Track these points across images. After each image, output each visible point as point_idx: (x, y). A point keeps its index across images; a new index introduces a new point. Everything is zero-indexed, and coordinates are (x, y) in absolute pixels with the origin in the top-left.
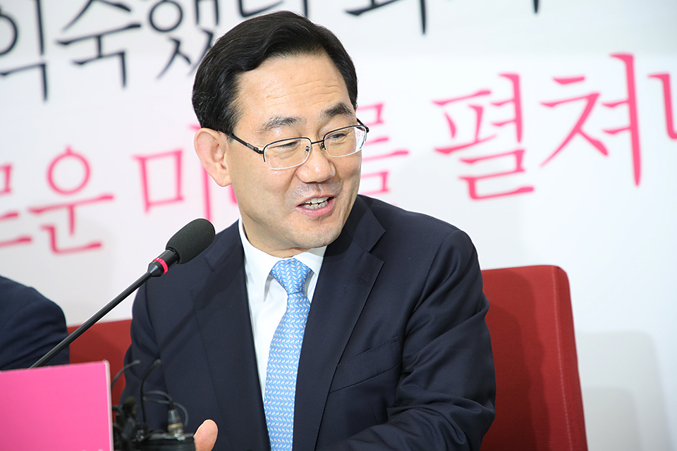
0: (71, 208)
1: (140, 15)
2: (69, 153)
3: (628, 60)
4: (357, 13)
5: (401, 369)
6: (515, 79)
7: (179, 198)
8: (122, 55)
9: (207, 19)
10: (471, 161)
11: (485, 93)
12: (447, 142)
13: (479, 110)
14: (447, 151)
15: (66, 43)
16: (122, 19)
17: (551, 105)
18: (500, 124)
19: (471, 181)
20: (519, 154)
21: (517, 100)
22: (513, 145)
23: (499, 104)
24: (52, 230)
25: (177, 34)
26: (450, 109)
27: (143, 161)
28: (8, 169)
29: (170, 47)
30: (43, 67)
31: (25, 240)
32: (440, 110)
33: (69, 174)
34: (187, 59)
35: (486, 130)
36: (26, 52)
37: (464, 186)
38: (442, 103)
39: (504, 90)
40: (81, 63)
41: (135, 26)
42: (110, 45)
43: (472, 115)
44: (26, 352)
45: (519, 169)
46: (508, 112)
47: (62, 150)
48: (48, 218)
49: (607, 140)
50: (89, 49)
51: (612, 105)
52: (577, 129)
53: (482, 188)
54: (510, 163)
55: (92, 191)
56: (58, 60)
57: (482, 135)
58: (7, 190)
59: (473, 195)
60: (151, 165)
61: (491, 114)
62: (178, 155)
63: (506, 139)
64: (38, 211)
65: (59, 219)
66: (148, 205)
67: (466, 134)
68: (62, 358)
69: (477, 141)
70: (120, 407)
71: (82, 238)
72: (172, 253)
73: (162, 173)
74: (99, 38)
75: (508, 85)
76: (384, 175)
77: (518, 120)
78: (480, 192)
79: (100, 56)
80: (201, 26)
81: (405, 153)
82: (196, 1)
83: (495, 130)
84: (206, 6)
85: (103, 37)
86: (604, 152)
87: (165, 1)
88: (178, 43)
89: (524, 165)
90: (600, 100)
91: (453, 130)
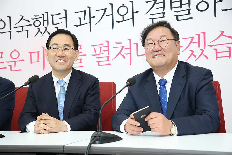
0: (15, 62)
1: (32, 22)
2: (15, 50)
3: (130, 40)
4: (77, 26)
6: (108, 42)
7: (38, 61)
8: (27, 31)
10: (98, 58)
11: (103, 44)
12: (94, 54)
13: (101, 48)
15: (15, 28)
16: (28, 23)
17: (115, 48)
18: (105, 51)
19: (98, 62)
20: (108, 57)
21: (108, 46)
22: (107, 55)
23: (105, 47)
24: (11, 66)
25: (38, 27)
26: (94, 47)
27: (31, 53)
28: (2, 53)
30: (10, 32)
31: (6, 68)
33: (15, 55)
34: (41, 33)
35: (102, 52)
36: (7, 29)
37: (97, 62)
38: (93, 46)
39: (106, 44)
40: (19, 32)
41: (31, 25)
42: (25, 28)
43: (99, 48)
45: (108, 60)
46: (106, 49)
48: (10, 64)
49: (125, 55)
50: (20, 29)
51: (127, 49)
52: (120, 53)
53: (100, 63)
54: (106, 59)
55: (19, 59)
56: (14, 30)
58: (2, 57)
59: (99, 65)
61: (103, 49)
62: (38, 52)
64: (8, 62)
65: (13, 64)
66: (31, 62)
67: (98, 52)
69: (100, 54)
71: (17, 68)
73: (35, 56)
74: (23, 27)
75: (107, 43)
76: (81, 59)
77: (108, 50)
78: (100, 64)
79: (23, 31)
80: (45, 26)
81: (86, 55)
82: (44, 21)
83: (104, 52)
84: (46, 22)
85: (24, 27)
86: (125, 58)
87: (37, 20)
88: (39, 29)
89: (109, 60)
90: (124, 47)
91: (95, 52)
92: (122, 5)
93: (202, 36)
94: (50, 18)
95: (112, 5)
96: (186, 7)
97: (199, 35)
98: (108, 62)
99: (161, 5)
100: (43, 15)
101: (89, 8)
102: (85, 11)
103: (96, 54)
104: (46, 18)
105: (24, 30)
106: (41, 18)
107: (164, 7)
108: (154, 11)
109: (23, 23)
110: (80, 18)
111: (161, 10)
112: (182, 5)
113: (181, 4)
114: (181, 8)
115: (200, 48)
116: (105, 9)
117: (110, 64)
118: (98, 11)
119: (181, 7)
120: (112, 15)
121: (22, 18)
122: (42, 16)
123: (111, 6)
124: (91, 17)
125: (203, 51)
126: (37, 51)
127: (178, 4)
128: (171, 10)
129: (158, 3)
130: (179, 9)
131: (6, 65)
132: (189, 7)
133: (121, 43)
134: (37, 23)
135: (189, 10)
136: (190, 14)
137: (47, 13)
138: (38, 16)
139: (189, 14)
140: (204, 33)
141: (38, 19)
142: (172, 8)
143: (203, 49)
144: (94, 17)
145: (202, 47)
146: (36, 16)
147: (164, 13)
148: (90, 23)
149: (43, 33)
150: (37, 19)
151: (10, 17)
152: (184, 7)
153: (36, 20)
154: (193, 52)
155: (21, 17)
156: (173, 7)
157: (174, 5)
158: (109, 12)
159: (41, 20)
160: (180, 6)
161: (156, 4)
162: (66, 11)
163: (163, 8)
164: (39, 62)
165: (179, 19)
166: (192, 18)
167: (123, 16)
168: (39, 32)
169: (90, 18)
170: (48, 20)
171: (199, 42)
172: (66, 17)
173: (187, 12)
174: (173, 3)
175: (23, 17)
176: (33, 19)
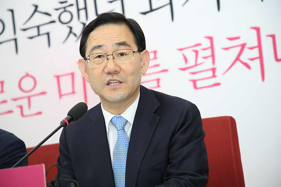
0: (29, 98)
1: (55, 16)
2: (27, 75)
3: (258, 29)
4: (145, 13)
5: (168, 161)
6: (211, 39)
7: (74, 92)
8: (48, 34)
9: (83, 18)
10: (194, 73)
11: (199, 45)
12: (184, 66)
13: (197, 52)
14: (184, 69)
15: (25, 30)
16: (48, 19)
17: (226, 49)
18: (205, 58)
19: (194, 82)
20: (214, 70)
21: (212, 47)
22: (211, 66)
23: (205, 49)
24: (21, 107)
25: (70, 24)
26: (184, 52)
27: (58, 77)
28: (2, 83)
29: (68, 30)
30: (15, 40)
31: (10, 112)
32: (180, 53)
33: (27, 84)
34: (75, 35)
35: (200, 60)
36: (9, 34)
37: (191, 84)
38: (181, 50)
39: (206, 43)
40: (31, 38)
41: (53, 22)
42: (43, 30)
43: (194, 54)
45: (214, 76)
46: (209, 52)
47: (24, 74)
48: (19, 103)
49: (250, 63)
50: (34, 32)
51: (251, 48)
52: (238, 59)
53: (199, 84)
54: (210, 73)
55: (37, 91)
56: (21, 36)
57: (198, 62)
58: (2, 91)
59: (195, 87)
60: (61, 79)
61: (202, 54)
62: (73, 74)
64: (15, 100)
65: (24, 103)
66: (61, 96)
67: (191, 62)
69: (196, 65)
70: (49, 183)
71: (34, 110)
72: (70, 117)
73: (66, 82)
74: (38, 27)
75: (208, 41)
76: (158, 80)
77: (213, 56)
78: (198, 86)
79: (39, 35)
80: (81, 21)
81: (167, 71)
82: (78, 10)
83: (204, 60)
84: (82, 13)
85: (40, 27)
86: (249, 68)
87: (65, 11)
88: (71, 28)
89: (216, 74)
90: (247, 46)
91: (186, 60)
104: (82, 5)
105: (40, 33)
106: (72, 5)
109: (39, 19)
117: (218, 84)
121: (36, 11)
122: (74, 2)
126: (70, 72)
131: (11, 105)
133: (238, 38)
134: (66, 17)
138: (67, 2)
141: (68, 9)
146: (62, 3)
148: (171, 3)
149: (78, 36)
150: (65, 8)
151: (12, 11)
153: (62, 10)
155: (33, 9)
159: (73, 9)
168: (71, 34)
170: (86, 8)
175: (36, 7)
176: (57, 9)
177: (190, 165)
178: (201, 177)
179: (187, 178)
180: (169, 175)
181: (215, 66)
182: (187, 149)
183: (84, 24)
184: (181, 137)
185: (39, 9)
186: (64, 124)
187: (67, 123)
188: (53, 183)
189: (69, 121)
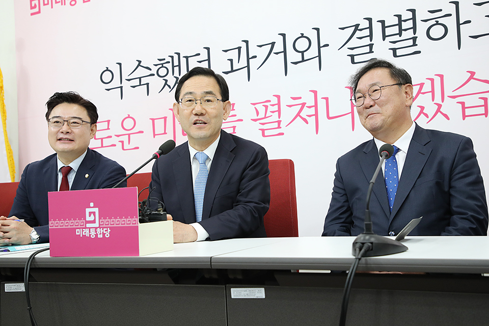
0: (129, 135)
1: (154, 71)
2: (129, 117)
3: (315, 92)
4: (227, 73)
5: (238, 191)
6: (278, 97)
8: (148, 84)
9: (176, 74)
10: (263, 124)
11: (270, 101)
12: (256, 118)
13: (266, 107)
14: (255, 120)
15: (129, 80)
16: (149, 72)
17: (290, 106)
18: (273, 112)
19: (263, 130)
20: (279, 122)
21: (279, 104)
22: (277, 119)
23: (273, 105)
24: (122, 142)
25: (164, 78)
26: (256, 106)
27: (153, 120)
28: (108, 122)
29: (164, 82)
30: (121, 87)
31: (114, 145)
32: (253, 107)
33: (129, 124)
34: (170, 87)
35: (269, 114)
36: (116, 83)
37: (261, 131)
38: (254, 104)
39: (275, 101)
40: (134, 87)
41: (154, 75)
42: (144, 81)
43: (264, 108)
44: (112, 183)
45: (279, 127)
46: (276, 108)
47: (126, 116)
48: (121, 138)
49: (307, 118)
50: (137, 82)
51: (309, 107)
52: (298, 115)
53: (267, 133)
54: (276, 125)
55: (136, 130)
57: (267, 115)
58: (108, 129)
59: (264, 135)
60: (156, 122)
61: (270, 108)
62: (165, 118)
63: (275, 117)
64: (118, 136)
65: (125, 139)
66: (155, 135)
67: (262, 115)
68: (123, 185)
69: (265, 117)
70: (141, 202)
71: (132, 146)
72: (161, 151)
73: (159, 124)
74: (140, 78)
75: (276, 99)
76: (234, 128)
77: (279, 111)
78: (266, 135)
79: (140, 85)
80: (174, 75)
81: (242, 120)
82: (173, 67)
83: (272, 114)
84: (176, 69)
85: (142, 79)
86: (307, 122)
87: (163, 67)
88: (166, 81)
89: (281, 126)
90: (306, 105)
91: (258, 113)
92: (301, 35)
93: (437, 81)
94: (183, 61)
95: (284, 35)
96: (409, 34)
97: (432, 80)
98: (278, 131)
99: (367, 32)
100: (172, 57)
101: (247, 42)
102: (239, 48)
103: (259, 117)
104: (176, 63)
105: (142, 84)
106: (169, 62)
107: (371, 36)
108: (354, 42)
109: (141, 72)
110: (231, 60)
111: (367, 41)
112: (403, 32)
113: (401, 30)
114: (400, 36)
115: (434, 102)
116: (273, 44)
117: (282, 134)
118: (260, 46)
119: (400, 34)
120: (285, 52)
121: (139, 65)
122: (170, 60)
123: (281, 37)
124: (250, 57)
125: (440, 106)
126: (163, 117)
127: (396, 30)
128: (384, 40)
129: (361, 30)
130: (397, 38)
131: (115, 140)
132: (414, 35)
133: (300, 98)
134: (163, 72)
135: (414, 39)
136: (417, 45)
137: (179, 54)
138: (164, 59)
139: (415, 44)
140: (441, 76)
141: (164, 65)
142: (384, 37)
143: (440, 102)
144: (255, 57)
145: (438, 99)
146: (160, 60)
147: (371, 46)
148: (248, 66)
149: (172, 88)
150: (162, 64)
151: (120, 64)
152: (405, 35)
153: (161, 66)
154: (422, 108)
155: (138, 63)
156: (386, 35)
157: (388, 31)
158: (279, 47)
159: (169, 66)
160: (398, 32)
161: (357, 31)
162: (208, 49)
163: (369, 38)
164: (166, 133)
165: (398, 55)
166: (419, 52)
167: (302, 53)
168: (166, 86)
169: (248, 59)
170: (179, 66)
171: (433, 91)
172: (209, 60)
173: (411, 42)
174: (386, 29)
175: (140, 62)
176: (156, 65)
177: (256, 195)
178: (263, 205)
179: (252, 205)
180: (238, 201)
181: (280, 119)
182: (254, 182)
183: (177, 78)
184: (250, 173)
185: (141, 64)
186: (155, 157)
187: (158, 156)
188: (144, 203)
189: (160, 154)
